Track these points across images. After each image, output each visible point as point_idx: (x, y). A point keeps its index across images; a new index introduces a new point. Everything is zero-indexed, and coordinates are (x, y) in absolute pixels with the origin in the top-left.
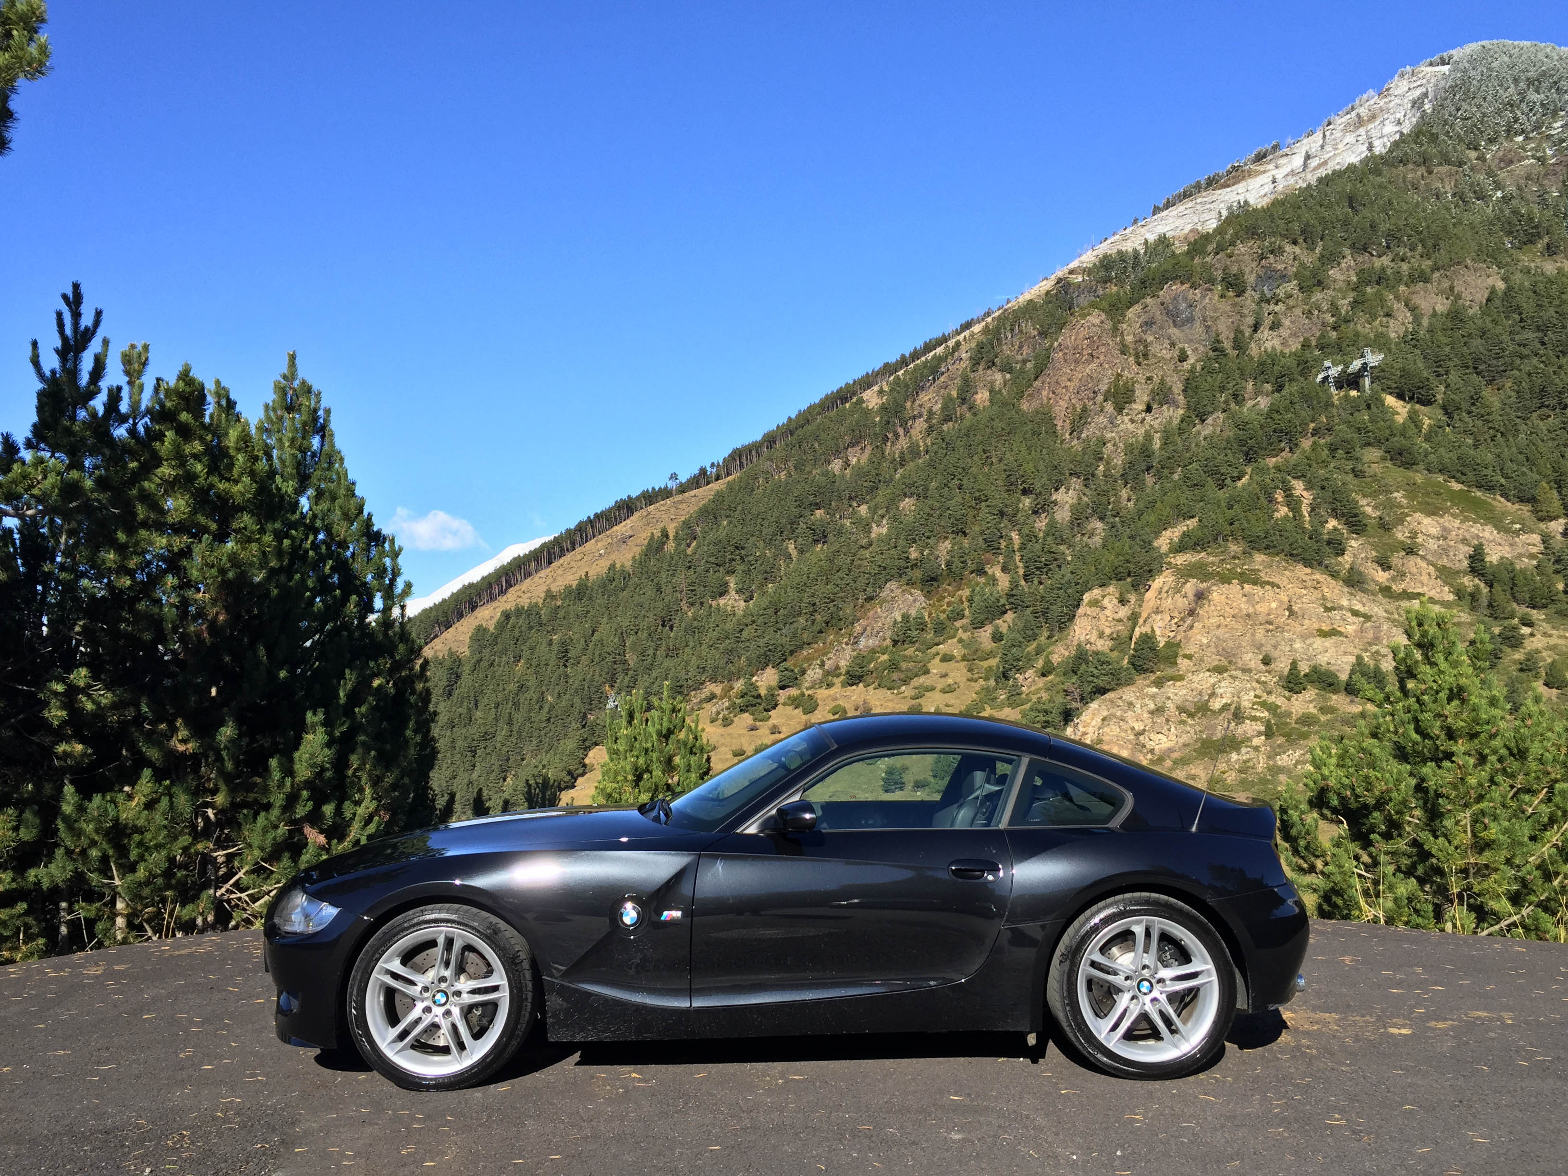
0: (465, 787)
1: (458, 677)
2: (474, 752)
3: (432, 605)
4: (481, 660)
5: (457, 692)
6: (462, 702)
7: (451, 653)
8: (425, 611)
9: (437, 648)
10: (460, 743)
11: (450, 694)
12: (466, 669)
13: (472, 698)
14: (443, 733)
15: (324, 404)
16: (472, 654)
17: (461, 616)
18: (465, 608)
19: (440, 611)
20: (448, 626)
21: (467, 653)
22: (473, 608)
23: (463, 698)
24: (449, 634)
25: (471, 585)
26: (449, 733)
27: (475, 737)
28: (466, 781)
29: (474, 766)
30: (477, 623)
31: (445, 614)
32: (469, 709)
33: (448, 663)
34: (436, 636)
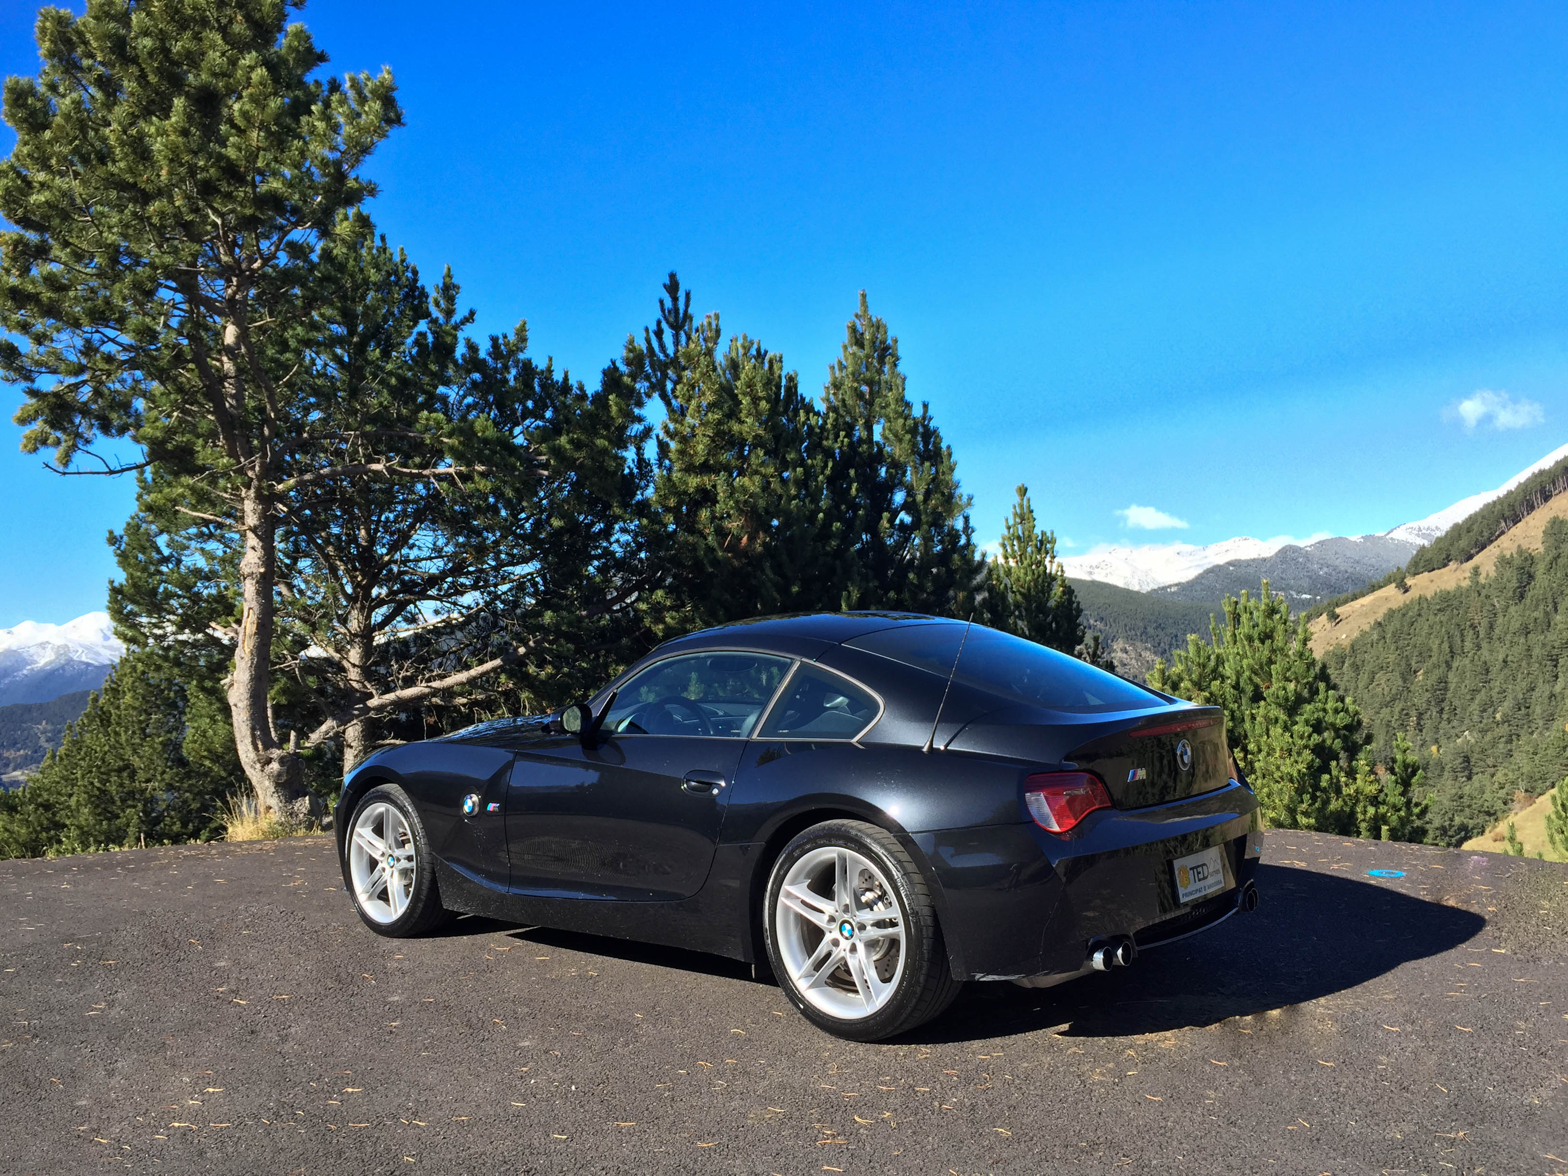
0: (1546, 701)
1: (1531, 577)
2: (1555, 662)
3: (1495, 498)
4: (1559, 556)
5: (1530, 594)
6: (1537, 606)
7: (1520, 551)
8: (1487, 506)
9: (1505, 545)
10: (1537, 651)
11: (1522, 597)
12: (1540, 570)
13: (1550, 600)
14: (1516, 639)
15: (890, 334)
16: (1547, 550)
17: (1531, 508)
18: (1537, 498)
19: (1505, 505)
20: (1516, 520)
21: (1542, 550)
22: (1547, 498)
23: (1538, 600)
24: (1517, 530)
25: (1542, 473)
26: (1522, 640)
27: (1556, 644)
28: (1547, 693)
29: (1556, 677)
30: (1552, 514)
31: (1512, 506)
32: (1547, 614)
33: (1517, 562)
34: (1503, 533)
